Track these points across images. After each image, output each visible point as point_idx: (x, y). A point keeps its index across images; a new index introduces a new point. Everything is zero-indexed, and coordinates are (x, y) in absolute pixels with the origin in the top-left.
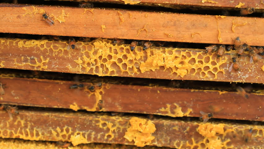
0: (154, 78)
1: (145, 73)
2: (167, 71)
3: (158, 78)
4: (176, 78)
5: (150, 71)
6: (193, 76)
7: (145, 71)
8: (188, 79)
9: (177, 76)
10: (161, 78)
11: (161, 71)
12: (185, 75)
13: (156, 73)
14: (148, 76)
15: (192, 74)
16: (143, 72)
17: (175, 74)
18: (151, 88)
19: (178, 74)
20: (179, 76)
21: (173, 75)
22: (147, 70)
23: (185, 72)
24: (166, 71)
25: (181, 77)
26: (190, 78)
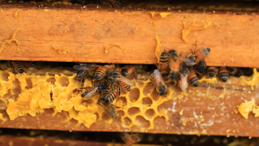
0: (35, 128)
1: (18, 119)
2: (59, 116)
3: (43, 127)
4: (76, 128)
5: (26, 115)
6: (108, 124)
7: (16, 117)
8: (99, 130)
9: (78, 125)
10: (48, 129)
11: (48, 115)
12: (92, 122)
13: (38, 119)
14: (24, 125)
15: (106, 121)
16: (12, 118)
17: (74, 121)
18: (33, 139)
19: (80, 122)
20: (82, 124)
21: (70, 123)
22: (20, 115)
23: (92, 118)
24: (56, 115)
25: (85, 127)
26: (104, 128)
